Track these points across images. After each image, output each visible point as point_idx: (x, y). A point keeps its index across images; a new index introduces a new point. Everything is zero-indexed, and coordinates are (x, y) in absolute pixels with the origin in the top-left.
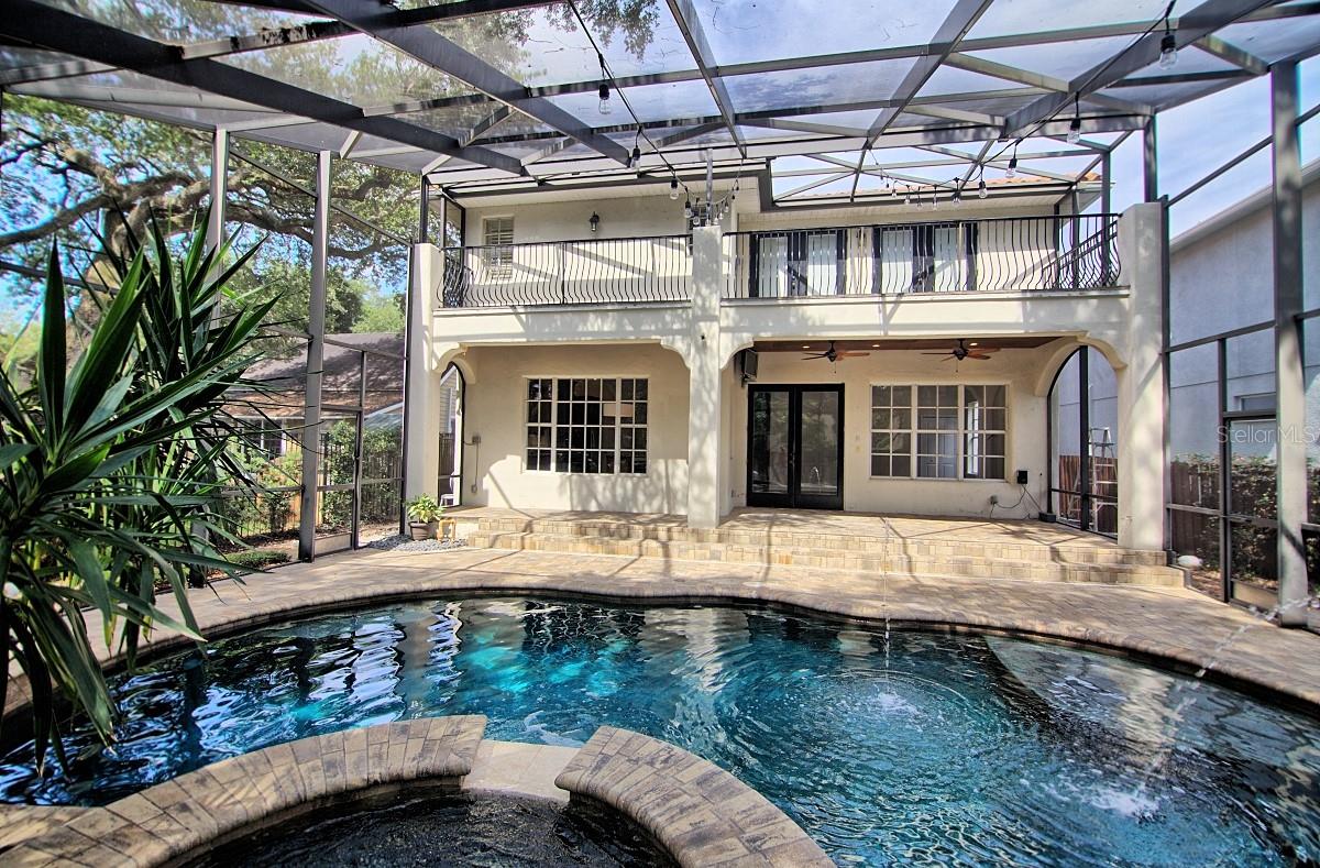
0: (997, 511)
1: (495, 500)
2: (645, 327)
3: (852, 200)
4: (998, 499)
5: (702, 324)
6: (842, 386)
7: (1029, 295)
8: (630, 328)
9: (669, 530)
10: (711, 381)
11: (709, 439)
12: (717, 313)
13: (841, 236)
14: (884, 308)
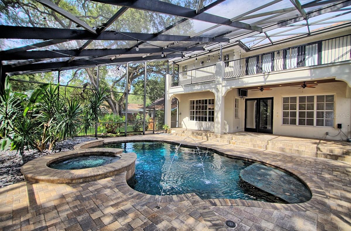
0: (328, 137)
1: (184, 127)
2: (206, 87)
3: (272, 44)
4: (329, 133)
5: (218, 85)
6: (273, 98)
7: (312, 67)
8: (203, 88)
9: (210, 134)
10: (219, 99)
11: (219, 113)
12: (221, 82)
13: (272, 54)
14: (265, 77)
